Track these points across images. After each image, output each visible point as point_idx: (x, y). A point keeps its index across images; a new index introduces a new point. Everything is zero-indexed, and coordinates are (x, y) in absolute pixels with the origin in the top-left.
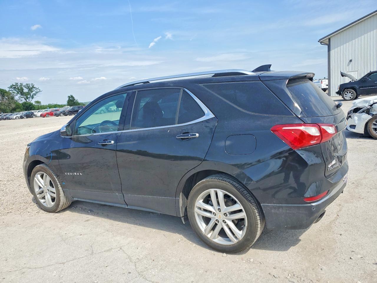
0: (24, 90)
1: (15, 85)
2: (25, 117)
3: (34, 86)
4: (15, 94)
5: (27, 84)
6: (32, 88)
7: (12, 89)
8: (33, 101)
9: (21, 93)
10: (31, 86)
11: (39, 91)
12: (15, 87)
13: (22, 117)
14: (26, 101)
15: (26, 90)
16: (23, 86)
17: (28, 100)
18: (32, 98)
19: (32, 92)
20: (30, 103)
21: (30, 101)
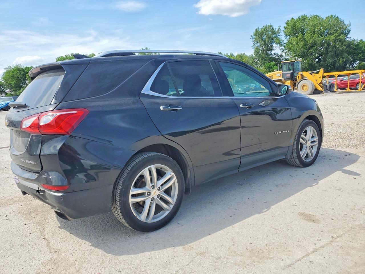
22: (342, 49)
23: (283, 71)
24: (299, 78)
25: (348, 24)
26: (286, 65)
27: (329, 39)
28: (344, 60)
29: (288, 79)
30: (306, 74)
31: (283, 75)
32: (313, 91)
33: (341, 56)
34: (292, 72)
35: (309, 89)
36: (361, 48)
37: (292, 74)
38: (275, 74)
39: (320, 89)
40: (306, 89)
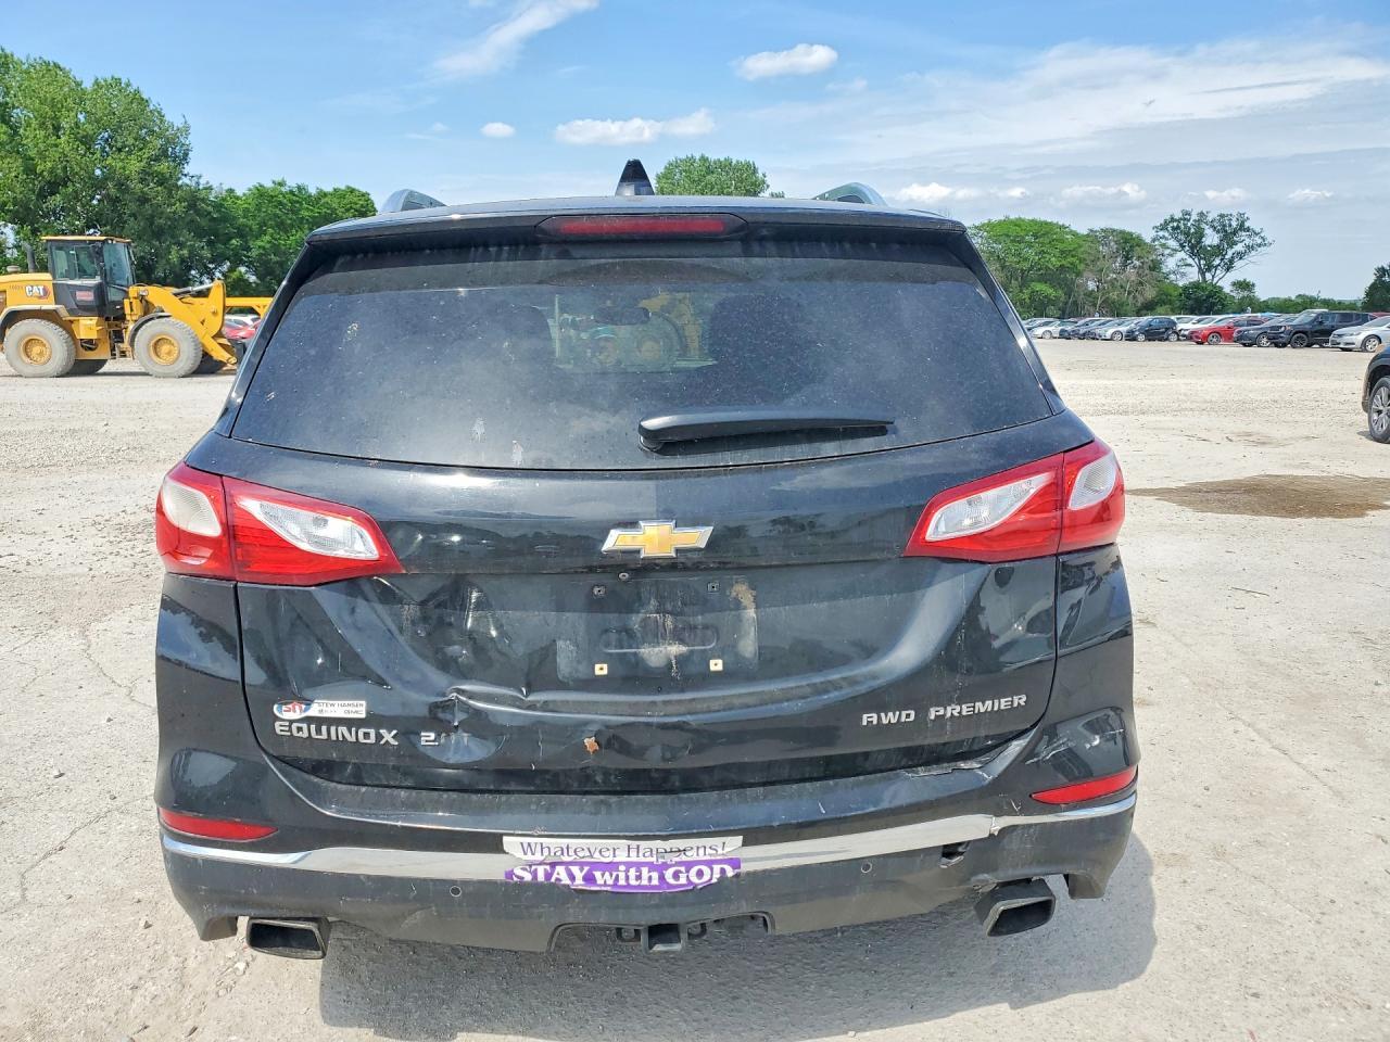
0: (1204, 239)
1: (1179, 221)
2: (1141, 337)
3: (1247, 224)
4: (1167, 252)
5: (1222, 216)
6: (1235, 233)
7: (1166, 234)
8: (1225, 282)
9: (1192, 248)
10: (1234, 224)
11: (1259, 241)
12: (1178, 227)
13: (1131, 337)
14: (1204, 278)
15: (1211, 238)
16: (1206, 223)
17: (1208, 276)
18: (1228, 270)
19: (1232, 244)
20: (1215, 286)
21: (1216, 280)
22: (174, 213)
23: (54, 278)
24: (133, 312)
25: (180, 126)
26: (68, 254)
27: (124, 168)
28: (185, 252)
29: (85, 309)
30: (159, 295)
31: (59, 293)
32: (198, 363)
33: (173, 237)
34: (100, 284)
35: (184, 357)
36: (234, 218)
37: (100, 291)
38: (17, 286)
39: (219, 354)
40: (169, 353)
